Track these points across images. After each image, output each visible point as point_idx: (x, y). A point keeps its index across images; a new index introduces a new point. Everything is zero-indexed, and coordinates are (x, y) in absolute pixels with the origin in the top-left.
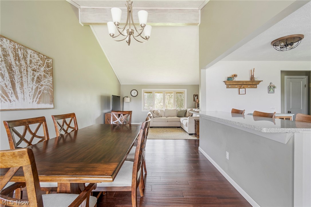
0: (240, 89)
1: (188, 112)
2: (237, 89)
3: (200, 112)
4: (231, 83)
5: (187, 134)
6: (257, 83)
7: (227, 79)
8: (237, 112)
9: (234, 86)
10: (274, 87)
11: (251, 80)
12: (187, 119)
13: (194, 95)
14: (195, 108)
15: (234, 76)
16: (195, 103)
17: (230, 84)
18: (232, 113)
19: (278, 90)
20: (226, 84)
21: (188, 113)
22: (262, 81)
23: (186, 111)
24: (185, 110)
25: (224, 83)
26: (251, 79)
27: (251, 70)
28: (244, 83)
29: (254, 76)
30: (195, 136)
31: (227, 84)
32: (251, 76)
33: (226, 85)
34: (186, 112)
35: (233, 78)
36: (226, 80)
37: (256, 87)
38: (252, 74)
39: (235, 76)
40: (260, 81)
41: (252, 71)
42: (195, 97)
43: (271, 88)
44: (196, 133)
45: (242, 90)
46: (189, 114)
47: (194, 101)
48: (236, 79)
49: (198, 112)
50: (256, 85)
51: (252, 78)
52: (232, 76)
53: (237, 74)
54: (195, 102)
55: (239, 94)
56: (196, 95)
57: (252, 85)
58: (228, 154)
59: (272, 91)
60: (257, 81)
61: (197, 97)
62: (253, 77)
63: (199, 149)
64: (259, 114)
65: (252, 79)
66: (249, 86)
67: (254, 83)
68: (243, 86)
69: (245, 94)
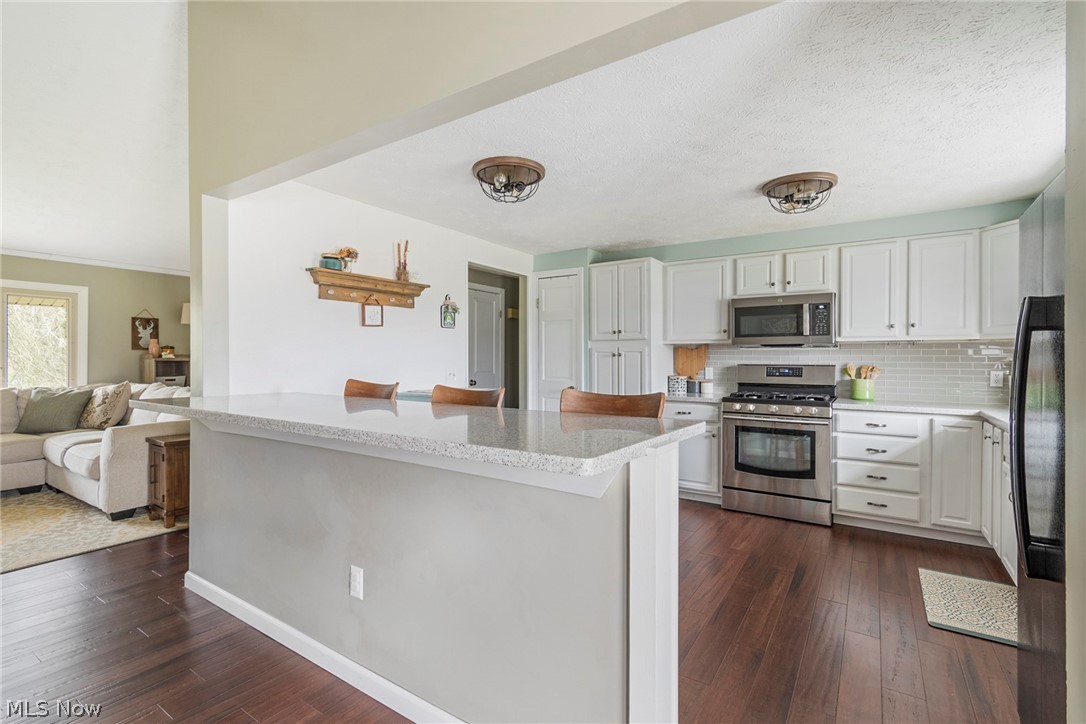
0: (367, 307)
1: (98, 400)
2: (356, 307)
3: (194, 404)
4: (337, 282)
5: (97, 517)
6: (414, 292)
7: (321, 262)
8: (363, 393)
9: (346, 292)
10: (455, 310)
11: (399, 279)
12: (99, 441)
13: (134, 320)
14: (142, 381)
15: (345, 254)
16: (142, 359)
17: (333, 285)
18: (346, 395)
19: (462, 318)
20: (316, 282)
21: (98, 409)
22: (429, 286)
23: (83, 399)
24: (76, 391)
25: (308, 277)
26: (399, 275)
27: (399, 245)
28: (379, 287)
29: (407, 268)
30: (153, 519)
31: (323, 280)
32: (397, 265)
33: (317, 286)
34: (87, 405)
35: (343, 263)
36: (317, 265)
37: (412, 306)
38: (402, 261)
39: (352, 254)
40: (422, 287)
41: (403, 249)
42: (140, 329)
43: (448, 310)
44: (159, 503)
45: (372, 311)
46: (105, 412)
47: (136, 345)
48: (354, 267)
49: (185, 402)
50: (412, 296)
51: (402, 269)
52: (341, 252)
53: (358, 251)
54: (138, 353)
55: (363, 324)
56: (146, 322)
57: (402, 295)
58: (358, 574)
59: (449, 320)
60: (415, 285)
61: (149, 330)
62: (405, 268)
63: (187, 585)
64: (449, 395)
65: (403, 277)
66: (393, 300)
67: (406, 291)
68: (375, 296)
69: (382, 325)
